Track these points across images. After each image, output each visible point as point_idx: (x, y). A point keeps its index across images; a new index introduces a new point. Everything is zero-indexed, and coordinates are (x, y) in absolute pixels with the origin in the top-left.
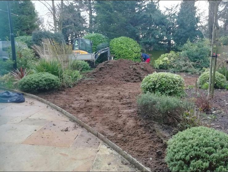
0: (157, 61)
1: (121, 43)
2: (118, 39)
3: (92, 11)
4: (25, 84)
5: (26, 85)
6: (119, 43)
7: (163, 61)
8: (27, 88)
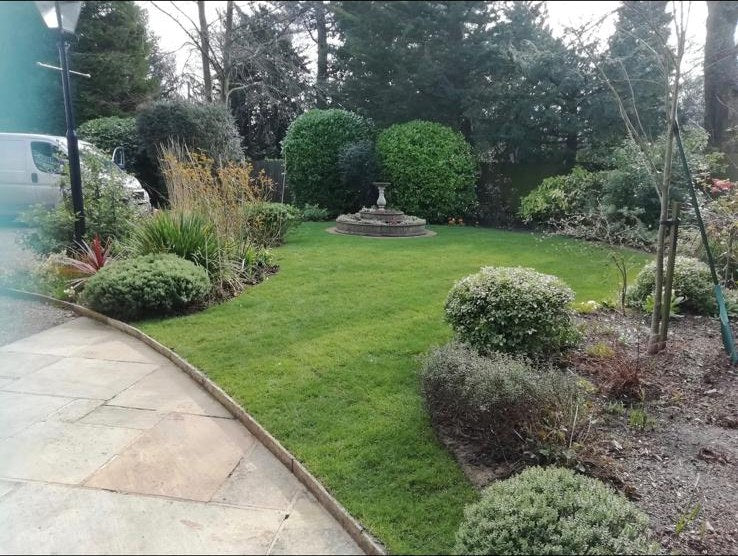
0: (526, 198)
1: (413, 143)
2: (404, 127)
3: (328, 30)
4: (104, 291)
5: (107, 295)
6: (406, 141)
7: (548, 201)
8: (110, 303)
